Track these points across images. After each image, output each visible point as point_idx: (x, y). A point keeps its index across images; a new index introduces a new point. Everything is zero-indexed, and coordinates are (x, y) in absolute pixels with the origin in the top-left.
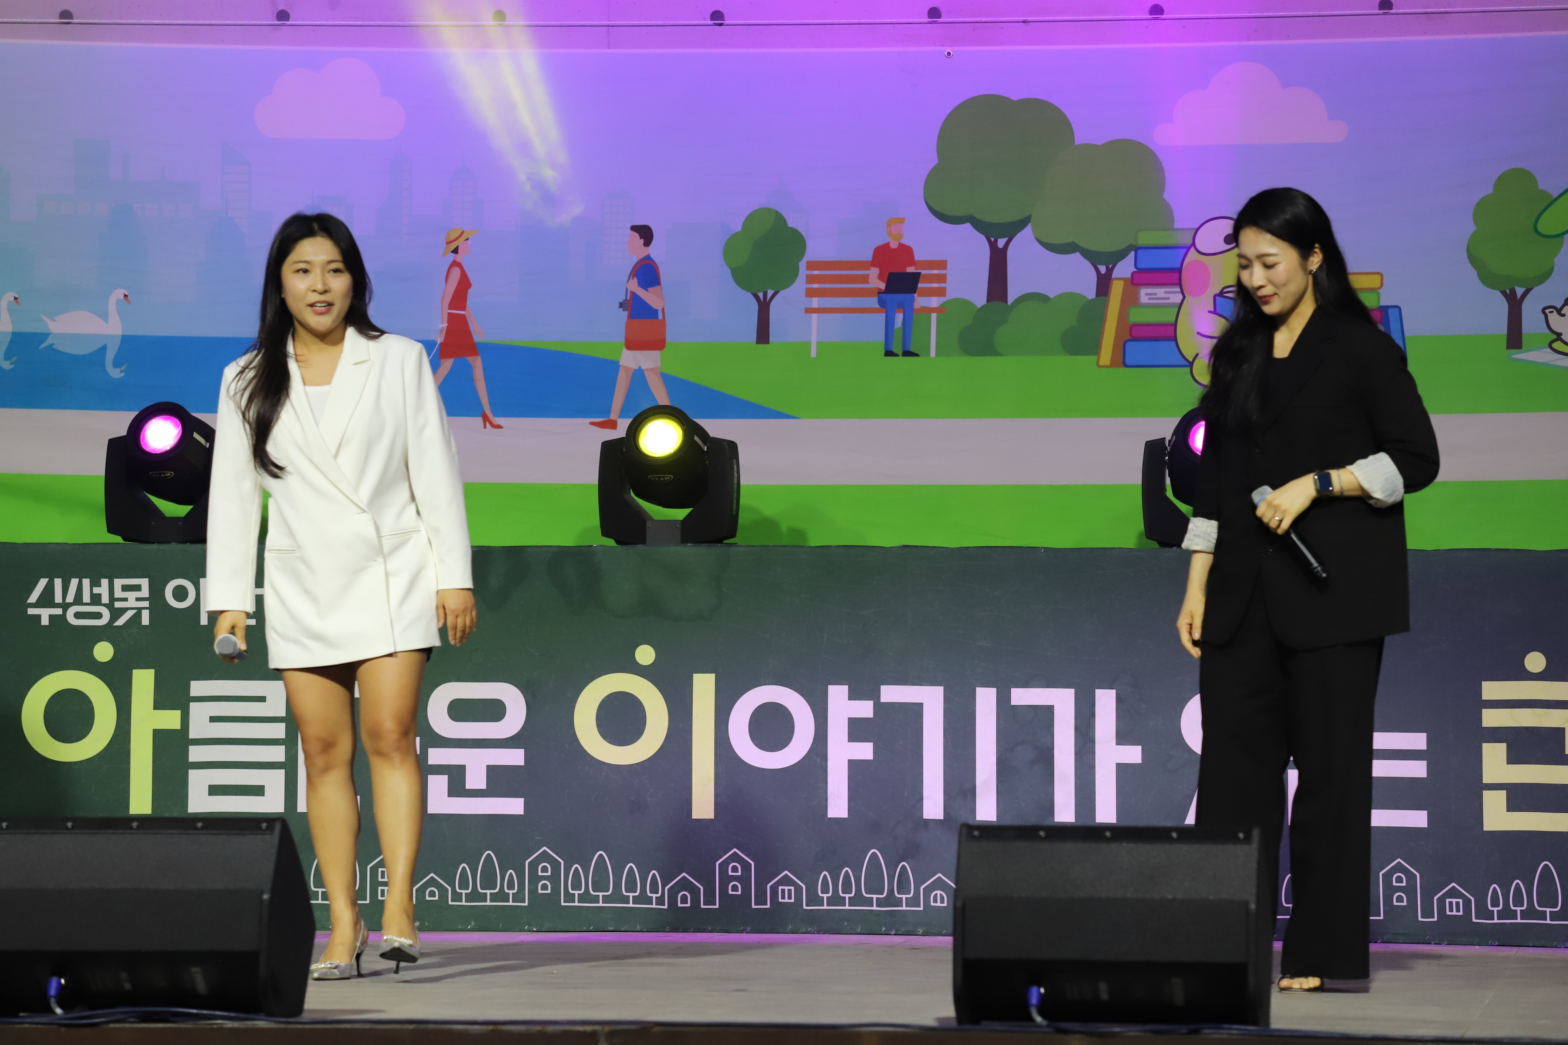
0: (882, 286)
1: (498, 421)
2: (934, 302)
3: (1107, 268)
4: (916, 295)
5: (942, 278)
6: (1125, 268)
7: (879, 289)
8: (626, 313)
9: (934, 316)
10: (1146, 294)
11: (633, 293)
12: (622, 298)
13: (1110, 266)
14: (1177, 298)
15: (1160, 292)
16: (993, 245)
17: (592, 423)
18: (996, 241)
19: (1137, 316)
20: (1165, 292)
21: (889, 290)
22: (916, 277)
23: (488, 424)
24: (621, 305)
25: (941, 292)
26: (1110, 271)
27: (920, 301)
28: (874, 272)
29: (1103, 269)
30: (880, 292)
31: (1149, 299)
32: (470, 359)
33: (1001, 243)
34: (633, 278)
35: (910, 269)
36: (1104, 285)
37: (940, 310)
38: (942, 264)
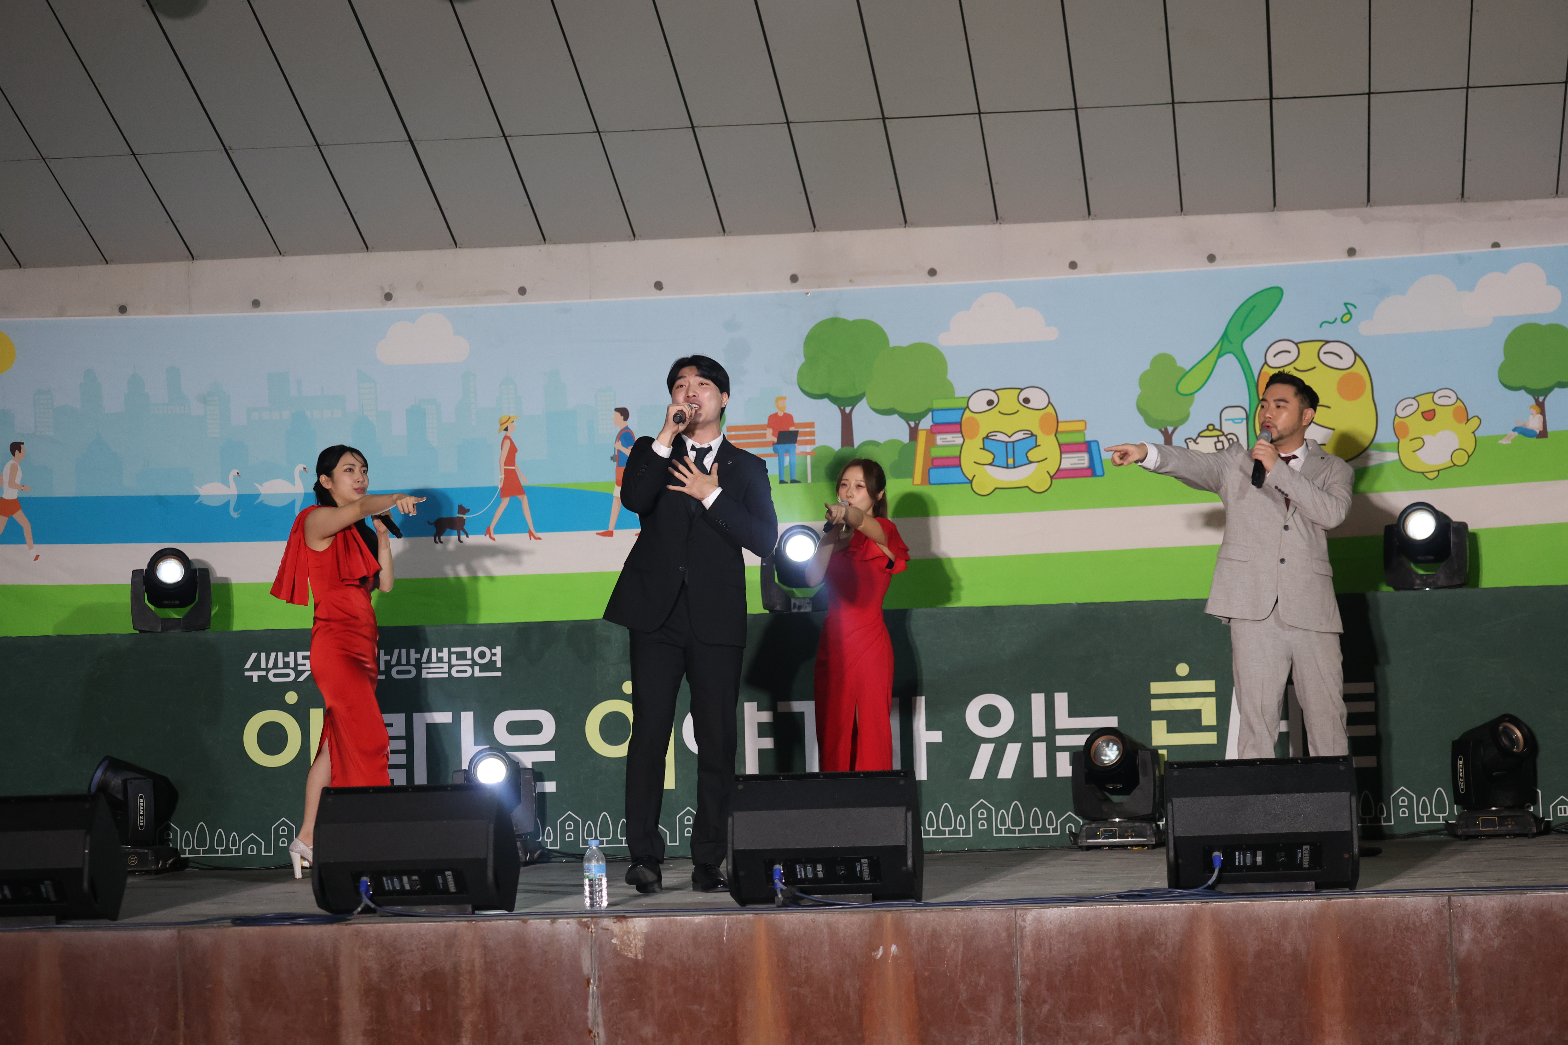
0: (775, 440)
1: (538, 535)
2: (809, 448)
3: (915, 423)
4: (796, 445)
5: (812, 434)
6: (926, 423)
7: (773, 442)
8: (615, 463)
9: (809, 457)
10: (941, 439)
11: (619, 451)
12: (612, 454)
13: (917, 422)
14: (960, 441)
15: (949, 437)
16: (843, 412)
17: (597, 534)
18: (844, 409)
19: (935, 452)
20: (953, 437)
21: (779, 442)
22: (796, 434)
23: (532, 537)
24: (612, 458)
25: (812, 442)
26: (917, 425)
27: (799, 448)
28: (769, 432)
29: (912, 424)
30: (774, 444)
31: (943, 442)
32: (519, 497)
33: (848, 410)
34: (618, 441)
35: (792, 429)
36: (914, 434)
37: (811, 453)
38: (812, 425)
